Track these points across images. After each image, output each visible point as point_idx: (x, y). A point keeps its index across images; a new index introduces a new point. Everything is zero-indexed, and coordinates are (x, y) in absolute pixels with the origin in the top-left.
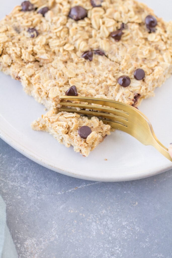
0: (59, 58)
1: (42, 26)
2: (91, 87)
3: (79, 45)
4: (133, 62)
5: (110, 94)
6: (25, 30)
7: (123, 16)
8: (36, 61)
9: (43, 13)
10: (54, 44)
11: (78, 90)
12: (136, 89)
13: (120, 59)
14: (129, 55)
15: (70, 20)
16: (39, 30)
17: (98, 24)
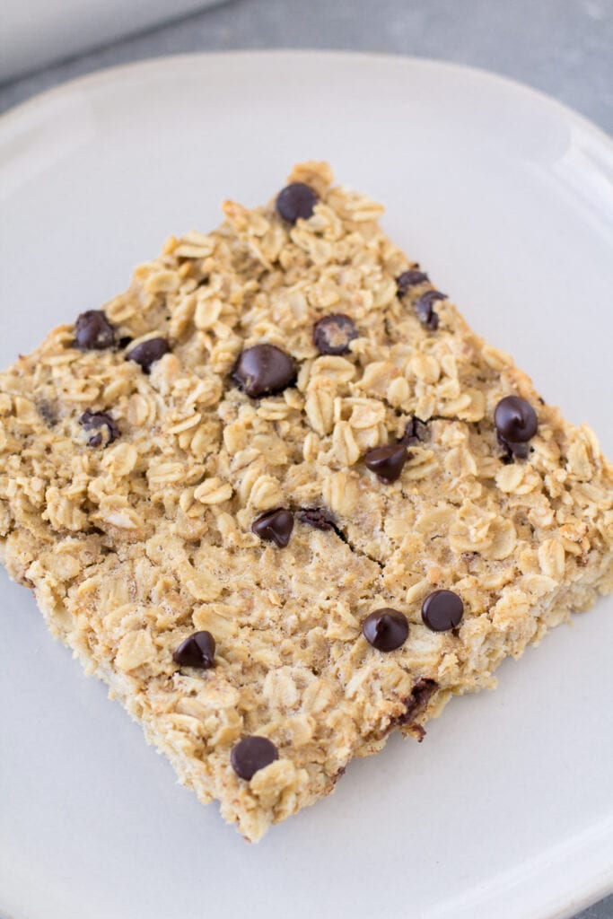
0: (173, 528)
1: (134, 406)
2: (264, 640)
3: (252, 484)
4: (431, 564)
5: (332, 669)
6: (73, 414)
7: (418, 392)
8: (94, 530)
9: (145, 361)
10: (164, 473)
11: (218, 647)
12: (420, 660)
13: (384, 549)
14: (418, 536)
15: (234, 393)
16: (123, 419)
17: (329, 416)
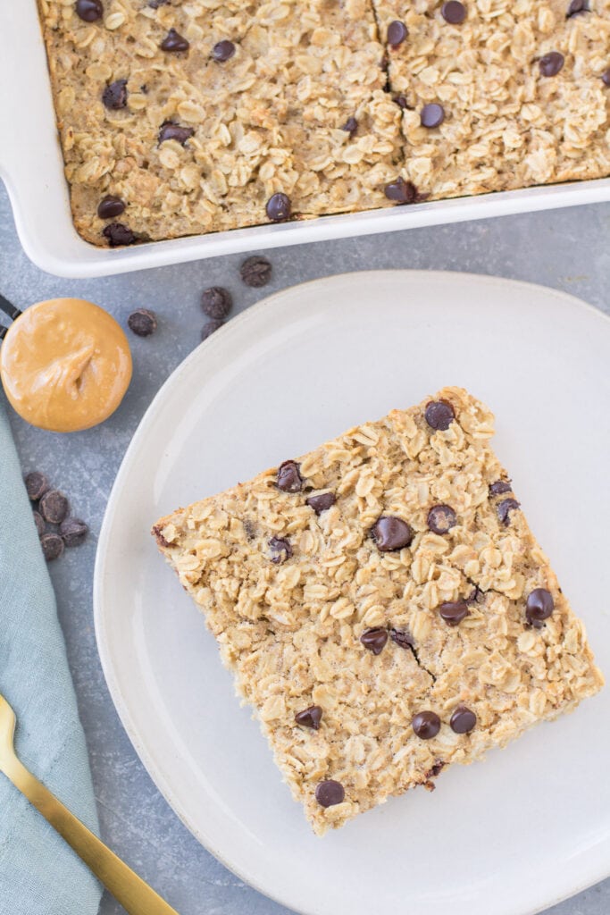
0: (313, 628)
1: (305, 538)
2: (352, 715)
3: (367, 610)
4: (464, 686)
5: (388, 741)
6: (266, 534)
7: (484, 572)
8: (263, 619)
9: (319, 508)
10: (315, 592)
11: (323, 716)
12: (443, 750)
13: (438, 670)
14: (461, 666)
15: (369, 543)
16: (297, 546)
17: (425, 574)
